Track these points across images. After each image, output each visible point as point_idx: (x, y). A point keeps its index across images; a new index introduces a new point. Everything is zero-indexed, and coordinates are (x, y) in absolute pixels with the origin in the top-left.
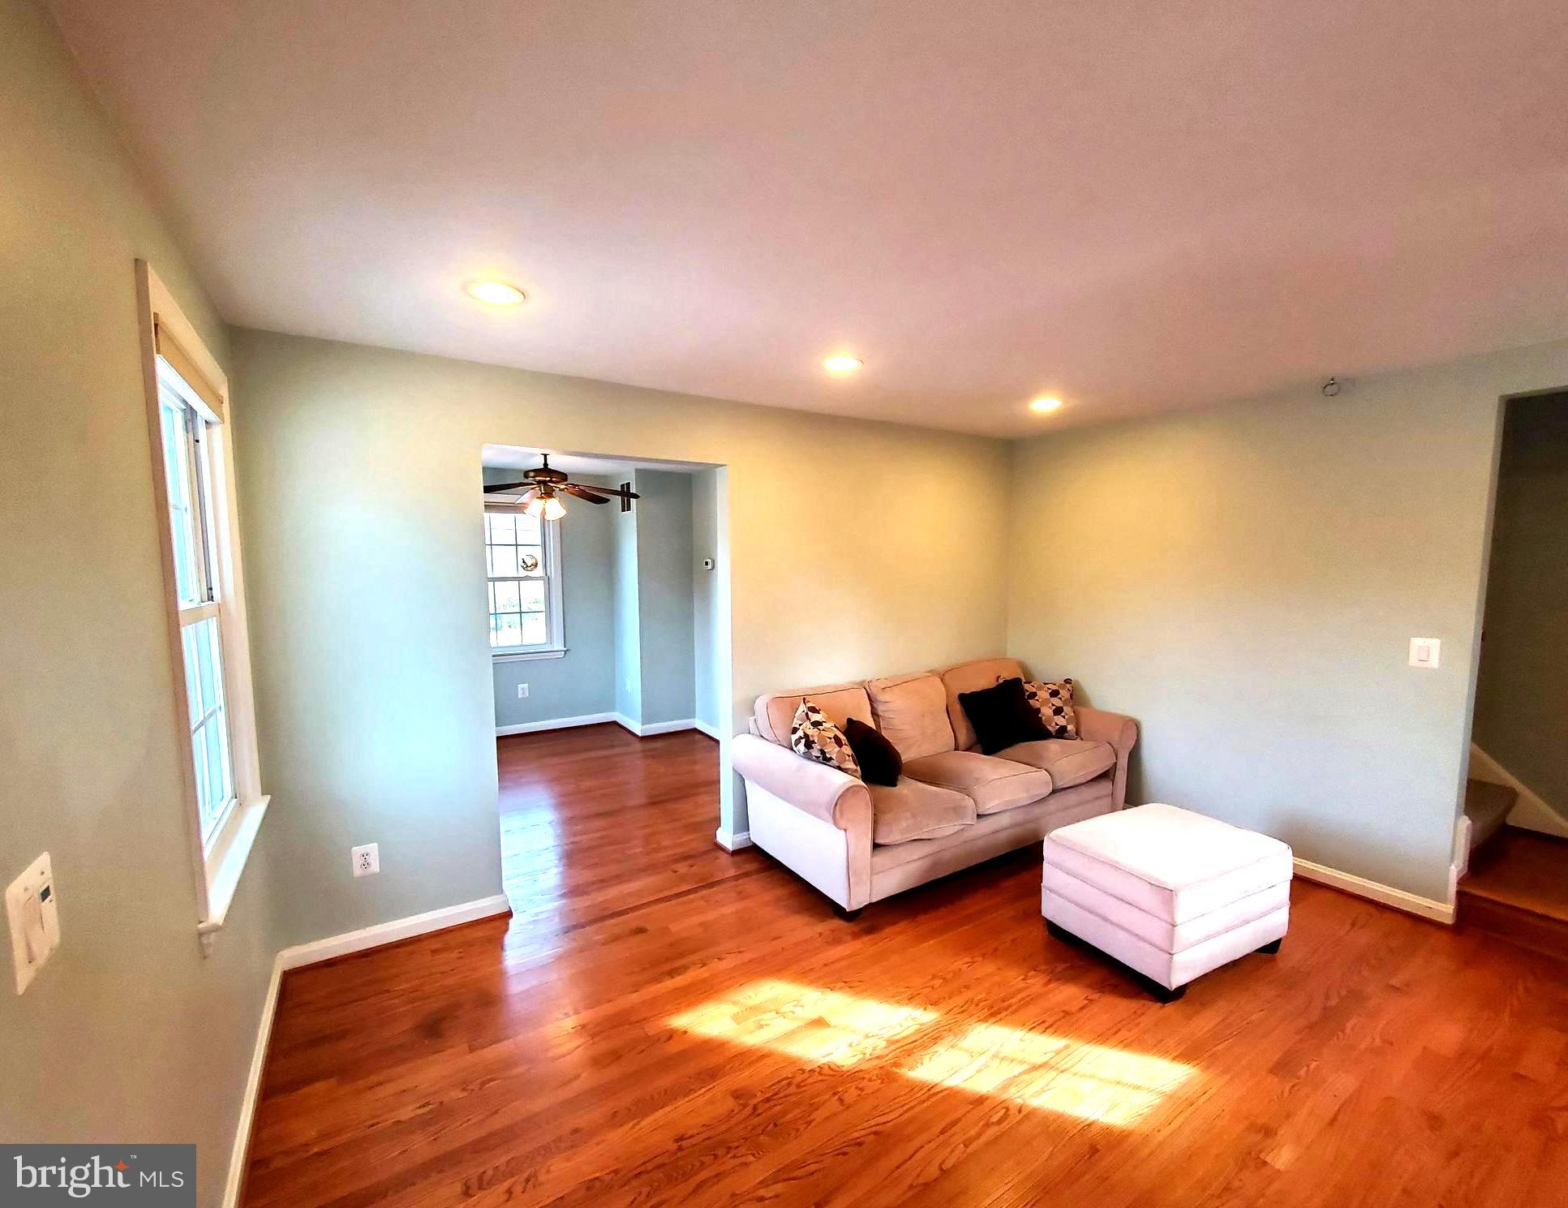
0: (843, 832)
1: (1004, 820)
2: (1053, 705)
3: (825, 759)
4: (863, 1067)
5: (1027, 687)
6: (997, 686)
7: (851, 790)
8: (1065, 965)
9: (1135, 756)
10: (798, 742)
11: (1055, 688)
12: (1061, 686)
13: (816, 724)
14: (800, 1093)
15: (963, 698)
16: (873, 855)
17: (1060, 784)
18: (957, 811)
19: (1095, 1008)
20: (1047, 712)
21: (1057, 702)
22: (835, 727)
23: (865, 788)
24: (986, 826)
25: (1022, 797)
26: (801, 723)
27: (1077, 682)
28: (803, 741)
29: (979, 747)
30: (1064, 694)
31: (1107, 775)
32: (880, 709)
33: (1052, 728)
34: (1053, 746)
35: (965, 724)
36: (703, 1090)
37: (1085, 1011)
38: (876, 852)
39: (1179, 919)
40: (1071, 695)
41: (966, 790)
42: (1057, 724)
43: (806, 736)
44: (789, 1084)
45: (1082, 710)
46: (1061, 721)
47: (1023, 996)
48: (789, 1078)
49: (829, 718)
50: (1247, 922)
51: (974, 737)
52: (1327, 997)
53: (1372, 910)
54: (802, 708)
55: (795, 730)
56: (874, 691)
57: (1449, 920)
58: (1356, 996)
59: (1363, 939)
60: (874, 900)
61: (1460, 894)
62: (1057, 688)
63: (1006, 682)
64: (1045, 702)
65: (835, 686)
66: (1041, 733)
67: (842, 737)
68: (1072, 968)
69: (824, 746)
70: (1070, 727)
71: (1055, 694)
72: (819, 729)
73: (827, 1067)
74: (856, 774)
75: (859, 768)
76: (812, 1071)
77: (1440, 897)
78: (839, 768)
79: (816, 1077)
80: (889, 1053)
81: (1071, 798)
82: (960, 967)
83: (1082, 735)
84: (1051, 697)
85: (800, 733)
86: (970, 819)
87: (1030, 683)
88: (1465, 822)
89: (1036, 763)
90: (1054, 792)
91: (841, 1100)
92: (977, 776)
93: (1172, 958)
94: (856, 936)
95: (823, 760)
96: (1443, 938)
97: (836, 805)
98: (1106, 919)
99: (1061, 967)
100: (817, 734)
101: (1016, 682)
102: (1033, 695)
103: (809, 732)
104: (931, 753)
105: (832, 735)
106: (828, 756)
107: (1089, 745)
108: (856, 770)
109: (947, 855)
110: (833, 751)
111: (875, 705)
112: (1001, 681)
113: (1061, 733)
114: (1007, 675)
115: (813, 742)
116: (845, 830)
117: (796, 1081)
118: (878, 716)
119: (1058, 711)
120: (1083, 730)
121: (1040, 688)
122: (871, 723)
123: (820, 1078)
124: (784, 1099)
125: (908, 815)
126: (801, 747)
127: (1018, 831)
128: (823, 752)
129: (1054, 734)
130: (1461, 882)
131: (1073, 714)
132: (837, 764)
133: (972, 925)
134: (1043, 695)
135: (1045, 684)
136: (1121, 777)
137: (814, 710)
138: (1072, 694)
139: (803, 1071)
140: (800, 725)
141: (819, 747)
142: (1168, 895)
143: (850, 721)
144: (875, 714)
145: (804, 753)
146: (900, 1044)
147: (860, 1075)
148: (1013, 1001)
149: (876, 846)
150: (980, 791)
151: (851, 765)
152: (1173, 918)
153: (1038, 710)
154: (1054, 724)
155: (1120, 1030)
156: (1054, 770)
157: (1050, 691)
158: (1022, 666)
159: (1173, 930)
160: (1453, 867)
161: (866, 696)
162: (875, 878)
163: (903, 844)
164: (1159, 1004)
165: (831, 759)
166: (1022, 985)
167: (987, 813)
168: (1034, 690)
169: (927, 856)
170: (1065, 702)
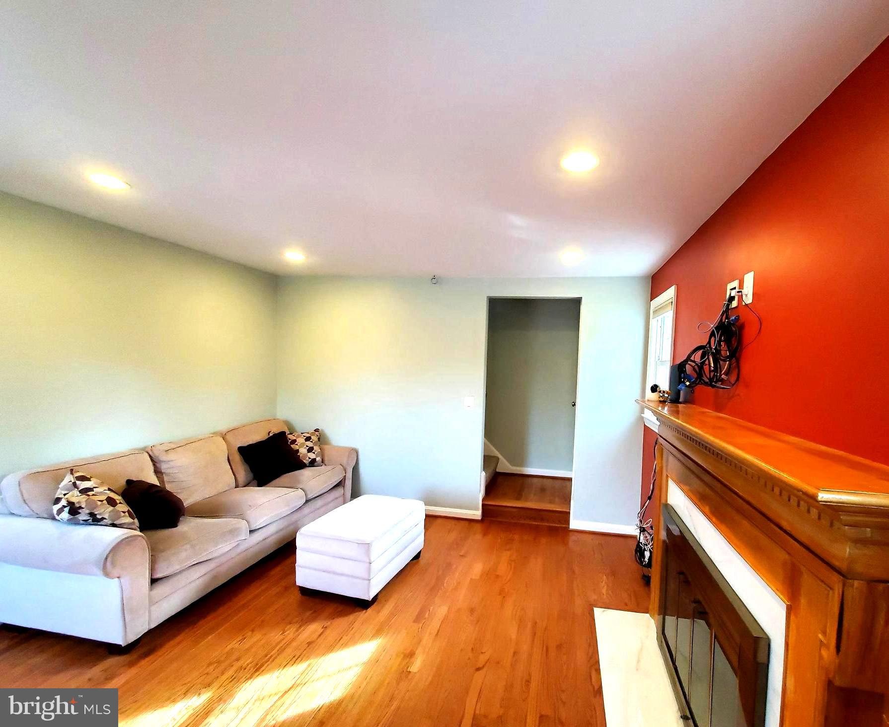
0: (117, 579)
1: (272, 529)
2: (307, 446)
3: (95, 520)
5: (290, 436)
6: (269, 438)
7: (124, 542)
8: (311, 612)
9: (356, 469)
10: (60, 511)
11: (308, 435)
12: (313, 434)
13: (85, 491)
15: (241, 449)
16: (151, 589)
17: (310, 496)
18: (233, 532)
19: (328, 631)
20: (303, 451)
21: (309, 444)
22: (109, 489)
23: (140, 536)
24: (258, 537)
25: (286, 510)
26: (66, 492)
27: (322, 430)
28: (67, 509)
29: (255, 482)
30: (314, 438)
31: (340, 484)
32: (164, 467)
33: (306, 461)
34: (306, 473)
35: (243, 467)
37: (322, 636)
38: (154, 585)
39: (372, 559)
40: (319, 439)
41: (241, 516)
42: (309, 458)
43: (71, 504)
45: (326, 447)
46: (312, 455)
47: (282, 645)
49: (102, 484)
50: (406, 547)
51: (251, 475)
52: (438, 571)
53: (456, 522)
54: (69, 479)
55: (58, 500)
56: (156, 453)
57: (480, 518)
58: (449, 565)
59: (453, 536)
60: (153, 626)
61: (483, 505)
62: (310, 435)
63: (275, 435)
64: (302, 445)
65: (113, 454)
66: (300, 465)
67: (118, 498)
68: (315, 612)
69: (95, 508)
70: (318, 459)
71: (308, 439)
72: (89, 495)
74: (133, 527)
75: (136, 521)
77: (477, 509)
78: (114, 525)
81: (319, 503)
82: (233, 646)
83: (326, 462)
84: (306, 441)
85: (63, 502)
86: (244, 535)
87: (291, 434)
88: (484, 474)
89: (294, 486)
90: (307, 501)
92: (250, 504)
93: (370, 582)
94: (131, 664)
95: (93, 521)
96: (478, 527)
97: (106, 559)
98: (335, 573)
99: (308, 613)
100: (85, 500)
101: (282, 435)
102: (294, 442)
103: (74, 500)
104: (213, 494)
105: (104, 497)
106: (99, 517)
107: (329, 468)
108: (133, 523)
109: (223, 569)
110: (105, 511)
111: (158, 465)
112: (271, 435)
113: (313, 463)
114: (276, 430)
115: (80, 508)
116: (118, 578)
118: (162, 473)
119: (310, 450)
120: (326, 459)
121: (298, 436)
122: (153, 480)
125: (188, 546)
126: (65, 515)
127: (281, 534)
128: (92, 515)
129: (308, 465)
130: (483, 500)
131: (320, 450)
132: (110, 522)
133: (246, 610)
134: (301, 440)
135: (302, 433)
136: (349, 483)
137: (83, 478)
138: (319, 437)
140: (65, 495)
141: (88, 511)
142: (367, 547)
143: (129, 482)
144: (158, 472)
145: (68, 520)
148: (274, 652)
149: (154, 581)
150: (251, 514)
151: (128, 520)
152: (370, 560)
153: (298, 451)
154: (308, 458)
155: (342, 638)
156: (306, 488)
157: (305, 438)
158: (287, 423)
159: (370, 566)
160: (481, 494)
161: (149, 459)
162: (153, 608)
163: (184, 570)
164: (365, 611)
165: (103, 519)
166: (282, 637)
167: (259, 527)
168: (295, 438)
169: (205, 574)
170: (315, 444)
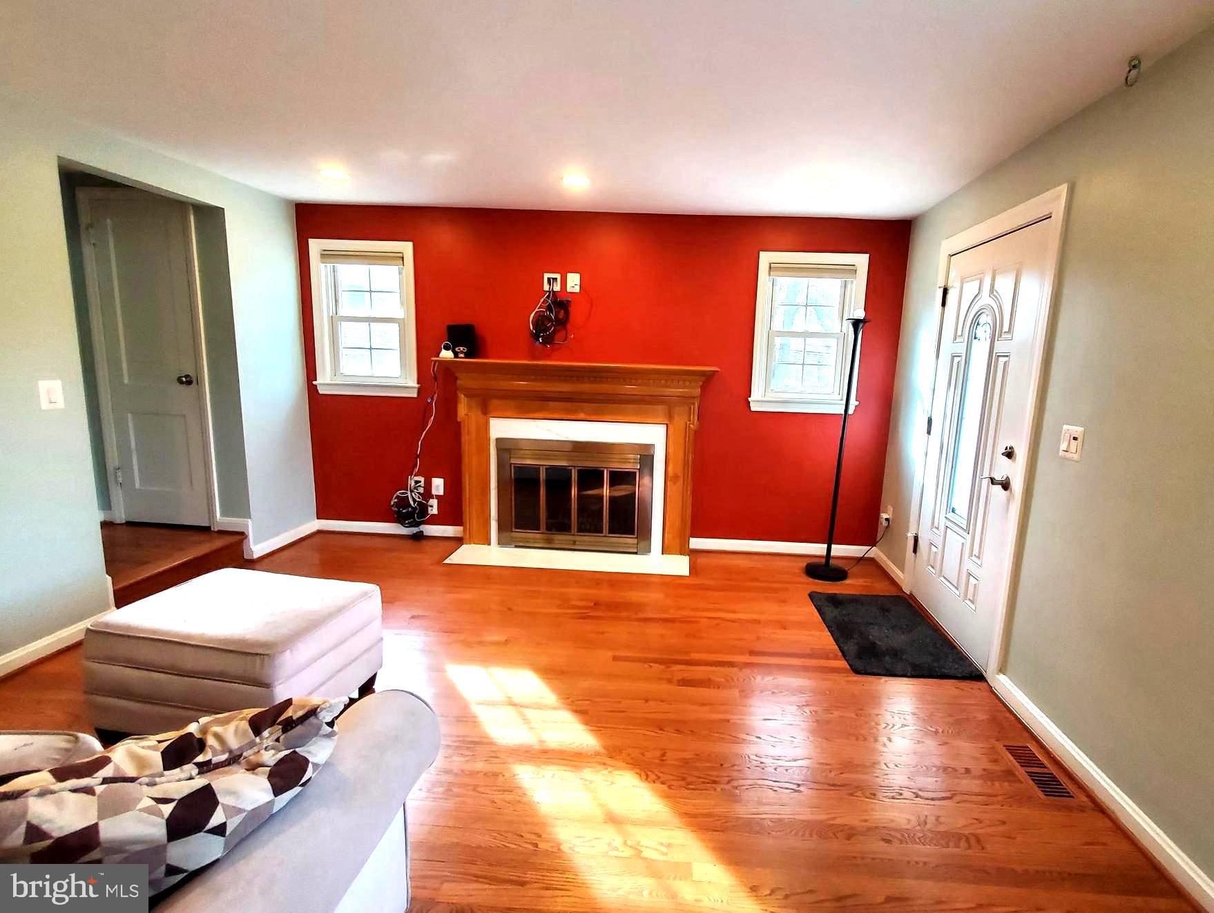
4: (624, 764)
14: (686, 774)
36: (763, 816)
44: (689, 784)
48: (686, 788)
73: (649, 780)
76: (663, 783)
79: (664, 777)
80: (592, 762)
91: (663, 755)
117: (682, 783)
123: (661, 775)
124: (702, 776)
139: (670, 787)
146: (572, 763)
147: (631, 761)
